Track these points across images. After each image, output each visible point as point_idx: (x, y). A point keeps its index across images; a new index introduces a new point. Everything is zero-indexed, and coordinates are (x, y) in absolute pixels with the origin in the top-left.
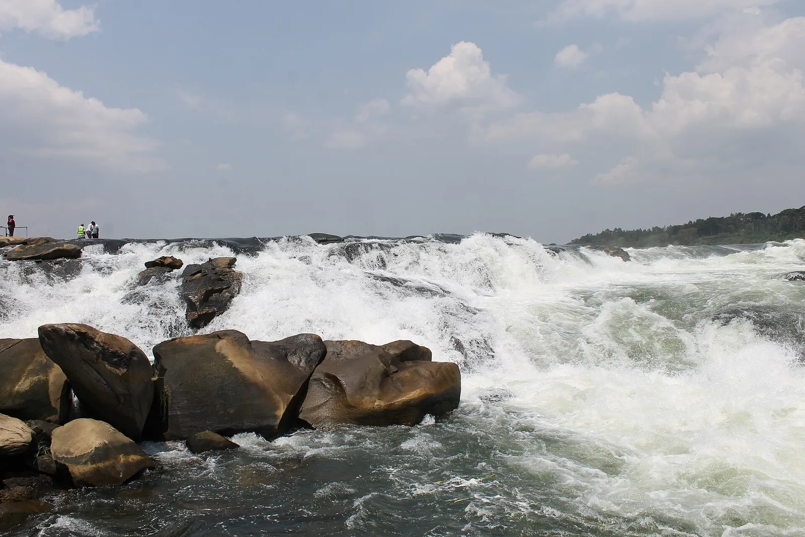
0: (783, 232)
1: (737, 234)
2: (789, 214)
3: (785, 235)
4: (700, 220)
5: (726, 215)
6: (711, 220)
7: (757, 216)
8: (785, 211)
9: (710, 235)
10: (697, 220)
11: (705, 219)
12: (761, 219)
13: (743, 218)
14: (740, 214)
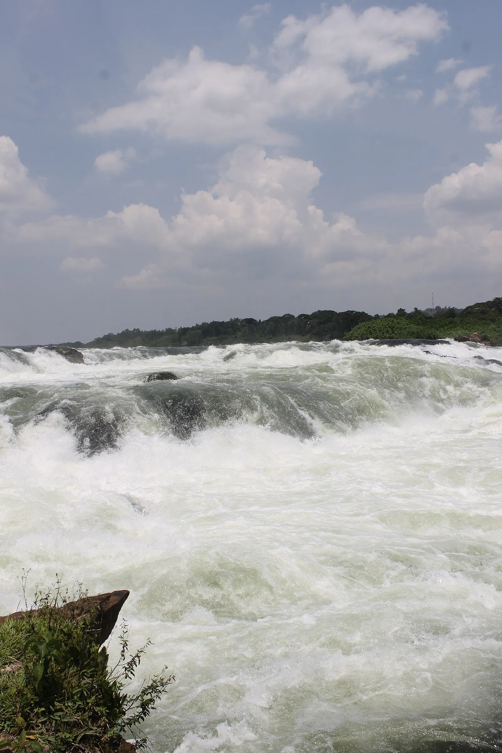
0: (269, 336)
1: (234, 336)
2: (274, 320)
3: (271, 338)
4: (205, 323)
5: (227, 319)
6: (214, 323)
7: (250, 321)
8: (272, 318)
9: (213, 337)
10: (203, 323)
11: (209, 323)
12: (253, 324)
13: (240, 322)
14: (237, 319)
